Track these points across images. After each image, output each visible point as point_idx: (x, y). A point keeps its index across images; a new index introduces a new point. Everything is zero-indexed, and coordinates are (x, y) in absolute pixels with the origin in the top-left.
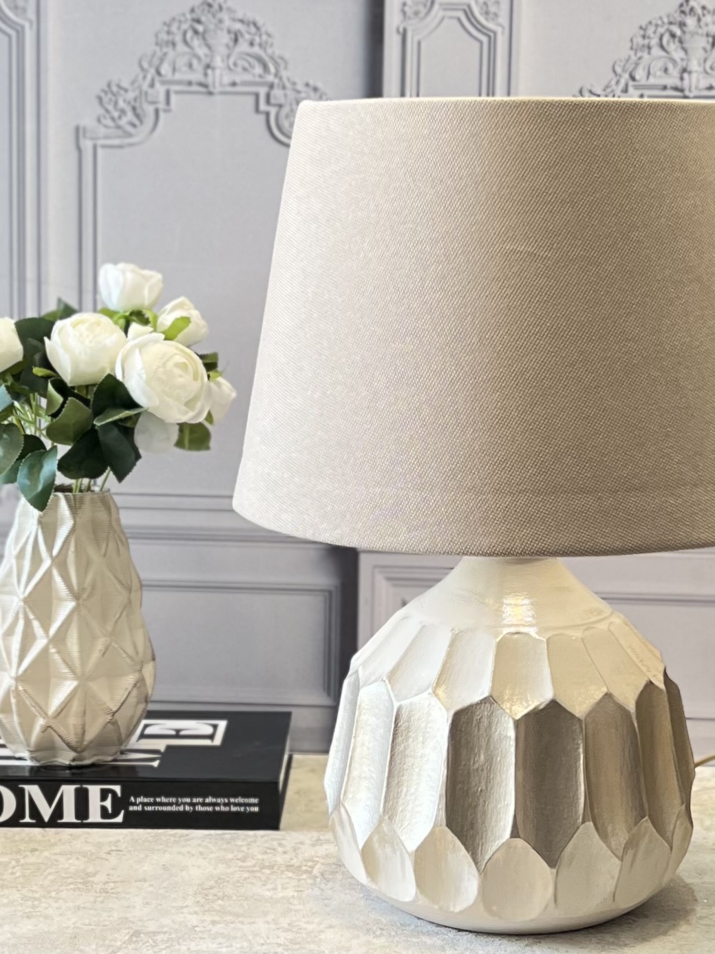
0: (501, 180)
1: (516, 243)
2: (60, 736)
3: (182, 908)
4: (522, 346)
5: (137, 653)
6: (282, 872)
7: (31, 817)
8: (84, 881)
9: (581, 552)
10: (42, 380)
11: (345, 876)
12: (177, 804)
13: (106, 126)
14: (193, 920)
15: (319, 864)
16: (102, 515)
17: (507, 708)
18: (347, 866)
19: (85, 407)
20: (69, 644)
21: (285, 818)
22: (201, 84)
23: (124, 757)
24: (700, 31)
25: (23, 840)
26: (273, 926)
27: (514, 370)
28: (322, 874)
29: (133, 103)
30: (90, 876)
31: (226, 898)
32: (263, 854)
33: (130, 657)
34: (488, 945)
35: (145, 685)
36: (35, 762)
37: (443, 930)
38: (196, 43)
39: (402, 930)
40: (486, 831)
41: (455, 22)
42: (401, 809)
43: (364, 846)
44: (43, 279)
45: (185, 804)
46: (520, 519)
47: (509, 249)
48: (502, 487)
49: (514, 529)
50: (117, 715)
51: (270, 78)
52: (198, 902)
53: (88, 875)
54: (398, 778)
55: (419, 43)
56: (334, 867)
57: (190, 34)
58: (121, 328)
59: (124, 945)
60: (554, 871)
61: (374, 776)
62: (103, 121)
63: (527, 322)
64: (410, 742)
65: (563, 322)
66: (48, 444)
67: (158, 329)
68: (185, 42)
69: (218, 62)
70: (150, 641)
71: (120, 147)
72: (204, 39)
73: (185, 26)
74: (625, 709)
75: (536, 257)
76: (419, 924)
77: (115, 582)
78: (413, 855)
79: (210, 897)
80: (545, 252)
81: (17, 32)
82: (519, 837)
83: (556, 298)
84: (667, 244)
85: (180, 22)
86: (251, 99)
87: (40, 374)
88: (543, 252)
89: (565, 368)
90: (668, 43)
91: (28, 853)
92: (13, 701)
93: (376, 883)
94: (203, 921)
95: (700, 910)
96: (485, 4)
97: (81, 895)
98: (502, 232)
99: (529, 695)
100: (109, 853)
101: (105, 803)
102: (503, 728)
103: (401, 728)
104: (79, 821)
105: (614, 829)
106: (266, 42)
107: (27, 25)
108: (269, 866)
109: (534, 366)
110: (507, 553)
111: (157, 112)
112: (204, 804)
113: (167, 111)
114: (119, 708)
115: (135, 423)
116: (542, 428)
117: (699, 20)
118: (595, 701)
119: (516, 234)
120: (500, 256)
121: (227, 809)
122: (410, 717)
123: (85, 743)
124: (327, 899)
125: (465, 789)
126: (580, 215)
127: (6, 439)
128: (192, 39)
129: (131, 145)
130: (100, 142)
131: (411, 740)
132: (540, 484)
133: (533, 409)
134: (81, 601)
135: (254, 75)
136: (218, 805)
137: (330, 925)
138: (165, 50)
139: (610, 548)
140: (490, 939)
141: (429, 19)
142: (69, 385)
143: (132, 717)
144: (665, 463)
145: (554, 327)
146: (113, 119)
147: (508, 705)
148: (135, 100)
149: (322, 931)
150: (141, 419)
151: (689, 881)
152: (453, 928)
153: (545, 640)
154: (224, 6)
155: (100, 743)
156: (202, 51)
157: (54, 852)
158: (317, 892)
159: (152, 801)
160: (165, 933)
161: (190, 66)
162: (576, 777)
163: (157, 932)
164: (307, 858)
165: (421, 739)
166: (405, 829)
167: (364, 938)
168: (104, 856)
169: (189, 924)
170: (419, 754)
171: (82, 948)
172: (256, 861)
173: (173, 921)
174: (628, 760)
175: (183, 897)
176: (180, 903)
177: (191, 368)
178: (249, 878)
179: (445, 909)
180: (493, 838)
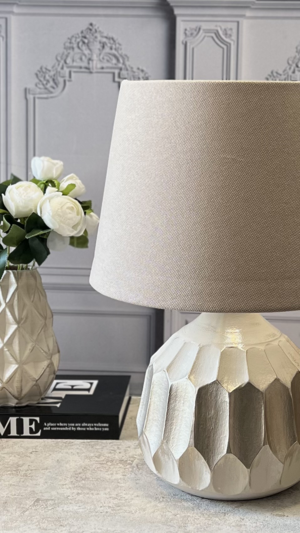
0: (218, 122)
2: (9, 392)
3: (63, 485)
5: (49, 350)
6: (117, 464)
8: (16, 469)
10: (1, 215)
12: (68, 427)
13: (40, 88)
14: (68, 492)
15: (136, 459)
16: (32, 281)
17: (225, 386)
19: (23, 229)
20: (14, 346)
21: (123, 433)
22: (86, 68)
23: (44, 401)
26: (108, 496)
29: (53, 77)
30: (19, 467)
31: (86, 479)
32: (109, 453)
33: (45, 352)
35: (53, 365)
37: (195, 498)
38: (84, 48)
39: (174, 498)
40: (215, 450)
41: (211, 39)
42: (172, 437)
43: (154, 455)
44: (9, 162)
45: (71, 427)
48: (219, 277)
50: (38, 381)
51: (120, 65)
52: (72, 482)
53: (18, 466)
54: (171, 421)
55: (193, 49)
57: (81, 44)
58: (42, 189)
59: (30, 508)
60: (249, 470)
61: (160, 419)
62: (39, 86)
64: (177, 403)
66: (4, 246)
67: (60, 190)
68: (79, 47)
69: (95, 57)
70: (57, 343)
71: (47, 98)
72: (88, 46)
73: (78, 40)
74: (286, 386)
76: (182, 495)
77: (38, 314)
78: (178, 461)
79: (79, 479)
82: (231, 453)
85: (76, 38)
86: (111, 76)
88: (240, 158)
93: (161, 474)
94: (73, 493)
96: (225, 30)
97: (13, 477)
98: (219, 148)
99: (236, 380)
100: (31, 453)
101: (31, 426)
102: (223, 397)
103: (172, 396)
104: (19, 435)
105: (280, 448)
106: (118, 48)
108: (111, 460)
110: (222, 311)
111: (65, 81)
112: (81, 427)
113: (70, 81)
114: (39, 378)
115: (47, 236)
116: (239, 247)
118: (270, 383)
119: (226, 149)
120: (218, 161)
121: (93, 429)
122: (177, 390)
123: (22, 395)
124: (138, 480)
125: (204, 427)
126: (258, 140)
128: (82, 46)
129: (52, 97)
130: (37, 96)
131: (177, 402)
132: (238, 276)
134: (20, 325)
135: (112, 64)
136: (88, 427)
137: (137, 495)
138: (69, 51)
139: (274, 308)
140: (218, 504)
141: (197, 37)
142: (15, 217)
143: (47, 382)
146: (43, 84)
148: (54, 75)
149: (132, 499)
150: (50, 235)
152: (199, 497)
153: (245, 351)
154: (98, 30)
155: (30, 395)
156: (87, 52)
157: (4, 452)
158: (133, 475)
159: (55, 425)
160: (52, 500)
161: (81, 59)
162: (260, 422)
163: (48, 500)
164: (131, 456)
165: (182, 402)
166: (174, 448)
167: (153, 503)
168: (29, 455)
169: (65, 494)
170: (181, 409)
171: (8, 509)
172: (105, 458)
173: (58, 493)
174: (287, 412)
175: (65, 479)
176: (62, 483)
177: (75, 209)
178: (100, 467)
179: (195, 488)
180: (218, 453)
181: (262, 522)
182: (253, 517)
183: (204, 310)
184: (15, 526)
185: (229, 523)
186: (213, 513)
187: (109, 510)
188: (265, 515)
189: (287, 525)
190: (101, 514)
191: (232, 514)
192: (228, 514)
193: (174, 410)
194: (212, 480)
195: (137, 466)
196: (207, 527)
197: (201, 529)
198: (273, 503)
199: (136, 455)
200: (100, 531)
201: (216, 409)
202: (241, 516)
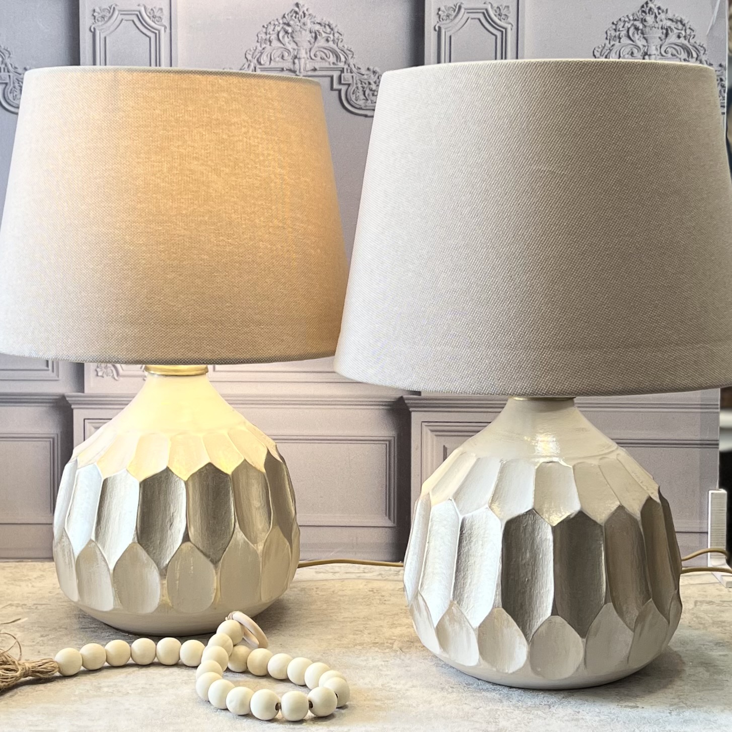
0: (529, 119)
1: (541, 165)
4: (545, 240)
6: (370, 647)
9: (592, 393)
15: (397, 641)
17: (546, 518)
18: (422, 641)
22: (290, 70)
24: (656, 25)
27: (540, 258)
28: (400, 649)
32: (353, 634)
34: (534, 698)
37: (498, 687)
38: (286, 40)
39: (468, 688)
40: (533, 611)
41: (477, 23)
42: (466, 595)
43: (438, 624)
46: (545, 368)
47: (535, 169)
49: (540, 375)
51: (341, 65)
54: (464, 572)
55: (450, 38)
57: (282, 34)
60: (585, 640)
61: (445, 571)
63: (549, 222)
65: (576, 222)
68: (279, 40)
69: (303, 54)
72: (292, 37)
73: (278, 28)
74: (633, 517)
75: (556, 174)
76: (480, 683)
78: (477, 631)
80: (562, 171)
82: (557, 614)
83: (570, 204)
84: (654, 165)
85: (275, 25)
86: (327, 81)
88: (561, 171)
89: (578, 256)
90: (633, 34)
93: (448, 653)
95: (688, 670)
96: (498, 9)
98: (530, 157)
99: (561, 508)
102: (543, 533)
103: (465, 535)
105: (627, 608)
106: (338, 39)
108: (360, 643)
109: (554, 255)
116: (561, 300)
118: (611, 512)
119: (540, 158)
120: (529, 174)
122: (472, 527)
124: (407, 666)
125: (516, 579)
126: (588, 143)
128: (283, 37)
131: (472, 544)
132: (560, 342)
133: (554, 286)
135: (329, 63)
137: (413, 685)
138: (264, 46)
140: (535, 694)
141: (456, 20)
144: (654, 327)
145: (570, 226)
147: (547, 516)
149: (407, 690)
151: (675, 649)
152: (505, 686)
153: (571, 467)
154: (307, 13)
156: (291, 46)
158: (398, 661)
161: (282, 57)
162: (599, 568)
164: (387, 637)
165: (481, 543)
166: (470, 611)
167: (440, 694)
170: (479, 554)
172: (349, 640)
174: (637, 555)
179: (501, 671)
180: (538, 616)
181: (608, 715)
182: (592, 709)
185: (559, 718)
186: (531, 706)
188: (609, 707)
189: (645, 718)
191: (561, 707)
192: (554, 706)
193: (468, 556)
194: (529, 657)
196: (528, 723)
197: (520, 724)
198: (616, 692)
199: (394, 636)
201: (533, 552)
202: (574, 709)
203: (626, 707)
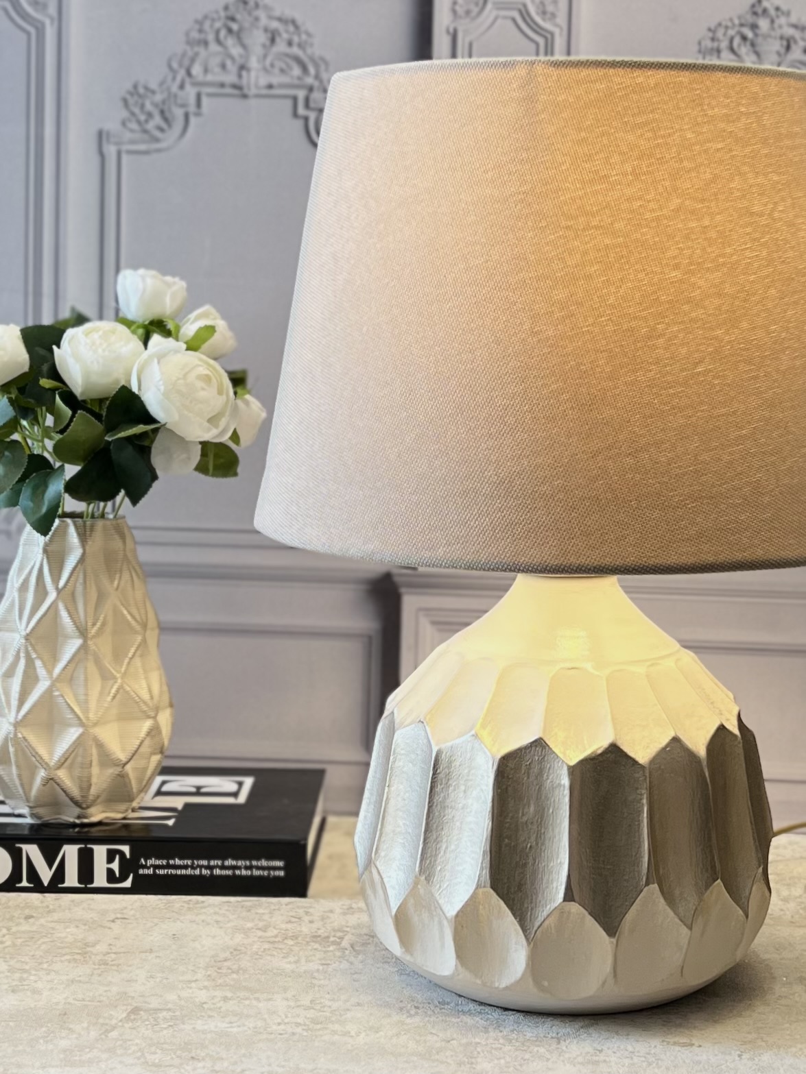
2: (63, 789)
3: (190, 982)
5: (152, 698)
6: (308, 942)
7: (29, 881)
8: (83, 952)
10: (49, 392)
11: (378, 948)
12: (193, 867)
13: (132, 131)
14: (202, 996)
15: (349, 934)
16: (117, 544)
17: (559, 753)
18: (380, 937)
19: (99, 424)
20: (76, 687)
21: (314, 885)
22: (235, 86)
23: (137, 815)
24: (773, 34)
25: (18, 906)
26: (292, 1004)
28: (352, 946)
29: (161, 106)
30: (88, 946)
31: (241, 972)
32: (287, 923)
33: (144, 702)
35: (160, 732)
36: (35, 819)
37: (487, 1009)
38: (230, 42)
39: (440, 1009)
40: (536, 894)
41: (510, 24)
42: (439, 868)
43: (398, 911)
45: (201, 867)
50: (127, 768)
51: (309, 80)
52: (209, 976)
53: (87, 945)
54: (437, 832)
55: (471, 45)
56: (366, 937)
57: (223, 33)
58: (140, 339)
59: (120, 1024)
60: (614, 940)
61: (410, 830)
62: (129, 124)
64: (450, 791)
66: (55, 463)
67: (180, 340)
68: (218, 41)
69: (254, 63)
71: (146, 153)
72: (239, 38)
73: (218, 25)
74: (694, 754)
76: (460, 1002)
78: (454, 923)
79: (224, 971)
81: (37, 29)
82: (573, 900)
85: (213, 20)
86: (288, 104)
87: (47, 386)
90: (739, 46)
91: (22, 921)
92: (11, 749)
93: (412, 955)
94: (213, 998)
96: (542, 4)
97: (77, 966)
99: (585, 738)
100: (113, 921)
101: (111, 866)
102: (555, 775)
103: (440, 775)
104: (83, 886)
105: (682, 893)
106: (306, 42)
107: (47, 22)
108: (293, 936)
110: (560, 570)
111: (187, 115)
112: (223, 867)
113: (198, 114)
114: (131, 759)
115: (152, 440)
117: (772, 21)
118: (661, 747)
121: (249, 873)
122: (451, 763)
123: (90, 797)
124: (356, 973)
125: (513, 844)
127: (7, 456)
128: (226, 38)
129: (159, 151)
130: (125, 147)
131: (450, 788)
134: (87, 639)
135: (292, 77)
136: (239, 868)
137: (358, 1003)
138: (196, 49)
140: (540, 1020)
141: (480, 19)
142: (80, 398)
143: (145, 770)
146: (139, 122)
147: (562, 748)
148: (164, 102)
149: (348, 1010)
150: (158, 436)
151: (766, 956)
152: (498, 1007)
153: (604, 676)
154: (261, 3)
155: (109, 798)
156: (236, 51)
157: (51, 919)
158: (345, 965)
159: (164, 863)
160: (169, 1010)
161: (223, 66)
162: (639, 832)
163: (159, 1009)
164: (336, 928)
165: (463, 788)
166: (444, 892)
167: (396, 1018)
168: (108, 924)
169: (197, 1000)
170: (461, 805)
171: (71, 1026)
172: (278, 931)
173: (179, 996)
174: (698, 813)
175: (192, 971)
176: (188, 977)
177: (215, 381)
178: (269, 949)
179: (488, 984)
180: (544, 902)
181: (645, 1057)
182: (622, 1047)
183: (521, 568)
184: (89, 1058)
185: (570, 1058)
186: (531, 1039)
187: (299, 1030)
188: (649, 1043)
189: (700, 1063)
190: (279, 1036)
191: (575, 1042)
192: (565, 1041)
193: (444, 808)
194: (530, 963)
195: (352, 947)
196: (521, 1065)
197: (508, 1067)
198: (664, 1021)
199: (347, 927)
200: (280, 1070)
201: (540, 804)
202: (595, 1045)
203: (675, 1044)
